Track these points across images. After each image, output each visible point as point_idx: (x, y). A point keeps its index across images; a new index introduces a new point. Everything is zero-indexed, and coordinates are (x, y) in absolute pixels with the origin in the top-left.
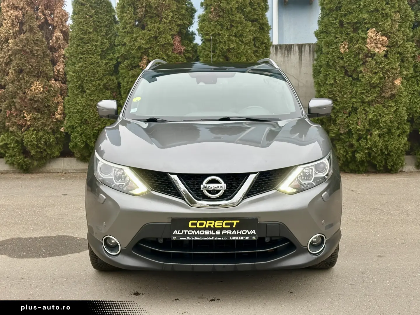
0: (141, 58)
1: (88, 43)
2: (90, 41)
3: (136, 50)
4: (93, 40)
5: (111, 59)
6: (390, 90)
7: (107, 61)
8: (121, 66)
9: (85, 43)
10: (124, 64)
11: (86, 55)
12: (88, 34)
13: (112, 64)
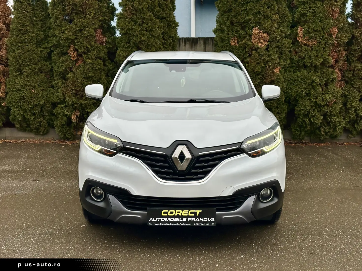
0: (69, 47)
1: (26, 34)
2: (27, 32)
3: (65, 40)
4: (30, 32)
5: (46, 48)
6: (270, 77)
7: (42, 49)
8: (54, 53)
9: (23, 34)
10: (56, 52)
11: (24, 44)
12: (25, 27)
13: (46, 52)
